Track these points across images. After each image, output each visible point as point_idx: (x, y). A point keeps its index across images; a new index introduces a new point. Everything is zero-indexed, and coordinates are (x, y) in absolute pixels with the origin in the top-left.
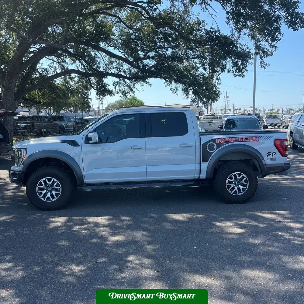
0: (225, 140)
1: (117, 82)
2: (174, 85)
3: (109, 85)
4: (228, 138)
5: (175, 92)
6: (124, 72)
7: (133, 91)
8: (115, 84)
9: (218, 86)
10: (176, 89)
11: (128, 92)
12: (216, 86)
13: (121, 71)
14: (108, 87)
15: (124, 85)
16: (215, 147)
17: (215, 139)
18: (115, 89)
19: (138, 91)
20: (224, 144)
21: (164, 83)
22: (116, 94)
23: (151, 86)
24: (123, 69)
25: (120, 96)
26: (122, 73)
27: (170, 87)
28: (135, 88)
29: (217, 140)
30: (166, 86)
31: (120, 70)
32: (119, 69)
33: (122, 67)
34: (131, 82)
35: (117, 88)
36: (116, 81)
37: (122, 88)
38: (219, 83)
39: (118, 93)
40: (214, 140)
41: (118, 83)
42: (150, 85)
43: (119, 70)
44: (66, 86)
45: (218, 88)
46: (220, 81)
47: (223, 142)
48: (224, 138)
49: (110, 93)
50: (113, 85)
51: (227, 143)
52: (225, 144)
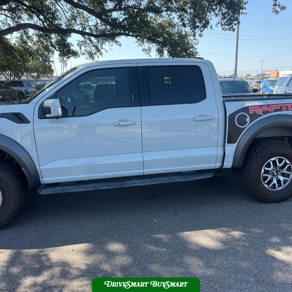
0: (263, 109)
1: (83, 42)
2: (146, 45)
3: (73, 46)
4: (267, 105)
5: (148, 53)
6: (90, 29)
7: (101, 52)
8: (80, 44)
9: (196, 47)
10: (149, 50)
11: (95, 54)
12: (194, 47)
13: (86, 28)
14: (72, 48)
15: (90, 45)
16: (248, 120)
17: (248, 107)
18: (81, 49)
19: (106, 52)
20: (260, 116)
21: (136, 42)
22: (81, 56)
23: (121, 46)
24: (88, 26)
25: (86, 57)
26: (88, 31)
27: (142, 48)
28: (102, 48)
29: (251, 109)
30: (138, 46)
31: (86, 26)
32: (83, 26)
33: (87, 24)
34: (98, 42)
35: (83, 48)
36: (81, 40)
37: (88, 49)
38: (196, 43)
39: (84, 54)
40: (246, 109)
41: (83, 43)
42: (120, 44)
43: (85, 26)
44: (23, 47)
45: (195, 49)
46: (197, 41)
47: (259, 112)
48: (261, 106)
49: (75, 54)
50: (78, 45)
51: (265, 113)
52: (262, 115)
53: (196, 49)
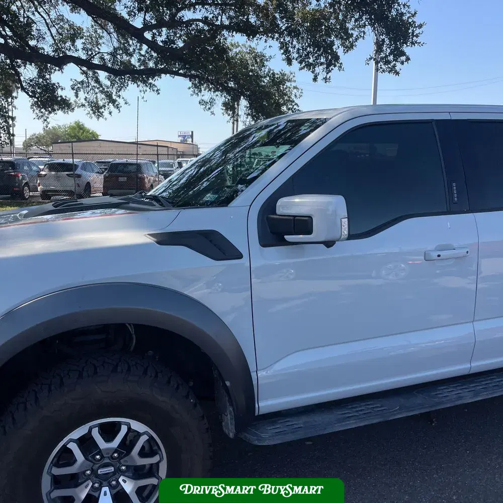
1: (82, 82)
2: (207, 95)
3: (62, 89)
5: (209, 109)
6: (102, 59)
7: (117, 103)
8: (76, 87)
9: (296, 101)
10: (211, 102)
11: (104, 106)
12: (294, 101)
13: (95, 57)
14: (60, 92)
15: (96, 90)
18: (77, 96)
19: (126, 103)
21: (189, 88)
22: (76, 108)
23: (159, 93)
24: (99, 53)
25: (87, 112)
26: (96, 61)
27: (199, 98)
28: (119, 96)
30: (192, 95)
31: (94, 54)
32: (90, 53)
33: (97, 49)
34: (112, 85)
35: (82, 95)
36: (80, 80)
37: (92, 97)
38: (298, 94)
39: (83, 105)
41: (83, 84)
42: (157, 90)
43: (92, 54)
45: (296, 104)
46: (300, 91)
49: (65, 105)
50: (73, 89)
53: (298, 105)
